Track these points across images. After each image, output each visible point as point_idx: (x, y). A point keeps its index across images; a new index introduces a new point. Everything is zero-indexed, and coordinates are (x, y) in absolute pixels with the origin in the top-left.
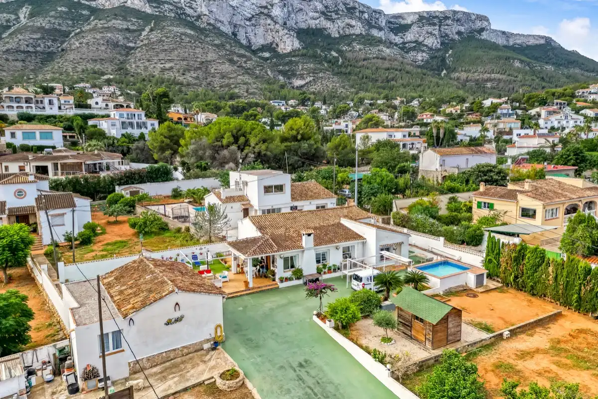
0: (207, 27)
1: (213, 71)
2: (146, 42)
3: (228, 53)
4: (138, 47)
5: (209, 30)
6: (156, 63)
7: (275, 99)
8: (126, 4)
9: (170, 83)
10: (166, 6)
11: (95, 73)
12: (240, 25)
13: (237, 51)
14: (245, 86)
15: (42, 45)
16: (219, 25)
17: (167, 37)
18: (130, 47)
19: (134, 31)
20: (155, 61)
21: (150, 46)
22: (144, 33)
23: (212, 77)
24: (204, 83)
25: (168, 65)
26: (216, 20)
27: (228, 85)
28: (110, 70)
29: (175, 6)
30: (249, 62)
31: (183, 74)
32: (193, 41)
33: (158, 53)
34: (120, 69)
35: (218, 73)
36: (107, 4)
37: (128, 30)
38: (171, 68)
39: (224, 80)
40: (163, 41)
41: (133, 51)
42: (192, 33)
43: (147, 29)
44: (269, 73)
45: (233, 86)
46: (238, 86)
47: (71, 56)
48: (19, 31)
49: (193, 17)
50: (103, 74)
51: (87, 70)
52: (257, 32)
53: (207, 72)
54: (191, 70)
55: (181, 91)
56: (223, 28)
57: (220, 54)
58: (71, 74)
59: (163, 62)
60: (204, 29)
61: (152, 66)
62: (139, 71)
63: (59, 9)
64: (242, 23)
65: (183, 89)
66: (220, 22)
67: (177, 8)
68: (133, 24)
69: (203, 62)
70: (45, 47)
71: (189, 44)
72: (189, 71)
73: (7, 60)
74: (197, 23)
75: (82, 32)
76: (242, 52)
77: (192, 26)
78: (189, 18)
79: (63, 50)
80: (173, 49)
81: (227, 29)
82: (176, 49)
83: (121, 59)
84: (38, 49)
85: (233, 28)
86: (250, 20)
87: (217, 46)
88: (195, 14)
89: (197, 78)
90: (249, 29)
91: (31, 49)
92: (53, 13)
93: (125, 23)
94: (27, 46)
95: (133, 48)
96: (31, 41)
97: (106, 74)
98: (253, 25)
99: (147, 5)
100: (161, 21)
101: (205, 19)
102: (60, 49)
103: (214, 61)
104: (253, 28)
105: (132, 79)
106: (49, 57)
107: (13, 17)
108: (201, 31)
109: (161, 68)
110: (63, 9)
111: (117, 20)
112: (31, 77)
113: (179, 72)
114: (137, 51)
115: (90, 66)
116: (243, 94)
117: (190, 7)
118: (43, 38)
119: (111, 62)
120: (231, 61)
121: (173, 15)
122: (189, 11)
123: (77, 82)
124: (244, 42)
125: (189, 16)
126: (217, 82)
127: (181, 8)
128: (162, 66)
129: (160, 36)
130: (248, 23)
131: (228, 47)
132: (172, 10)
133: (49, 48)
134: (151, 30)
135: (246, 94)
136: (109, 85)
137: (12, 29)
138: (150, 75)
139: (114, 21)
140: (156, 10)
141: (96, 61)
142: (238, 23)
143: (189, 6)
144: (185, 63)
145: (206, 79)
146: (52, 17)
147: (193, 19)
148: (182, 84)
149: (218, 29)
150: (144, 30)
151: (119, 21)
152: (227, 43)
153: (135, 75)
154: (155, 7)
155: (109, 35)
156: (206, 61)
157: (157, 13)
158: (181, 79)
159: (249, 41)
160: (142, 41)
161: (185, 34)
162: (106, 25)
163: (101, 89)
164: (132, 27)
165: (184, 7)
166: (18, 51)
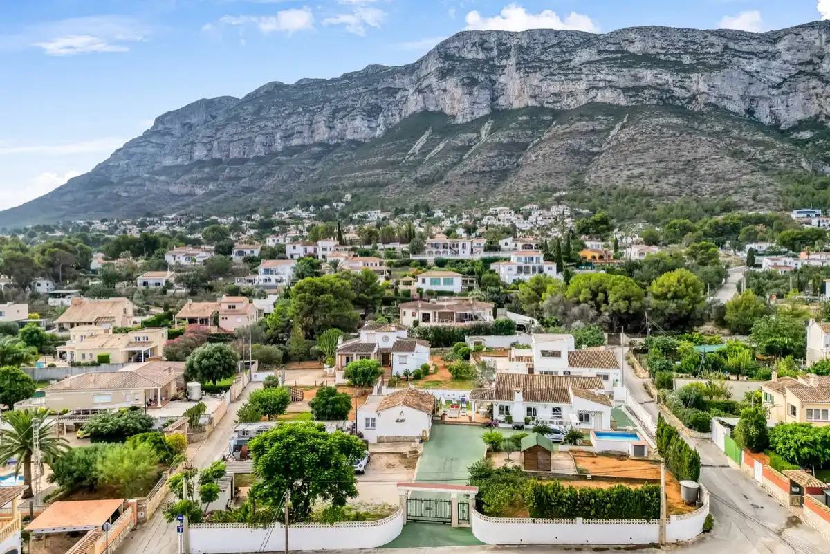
0: (704, 110)
1: (703, 172)
2: (614, 143)
3: (734, 141)
4: (603, 151)
5: (708, 113)
6: (621, 170)
7: (805, 207)
8: (595, 100)
9: (636, 195)
10: (647, 92)
11: (547, 190)
12: (761, 97)
13: (749, 137)
14: (752, 190)
15: (498, 163)
16: (724, 103)
17: (642, 134)
18: (593, 152)
19: (602, 131)
20: (621, 167)
21: (618, 148)
22: (613, 133)
23: (701, 180)
24: (687, 190)
25: (636, 172)
26: (720, 97)
27: (724, 191)
28: (564, 185)
29: (659, 90)
30: (769, 152)
31: (657, 181)
32: (678, 134)
33: (626, 156)
34: (575, 183)
35: (710, 174)
36: (573, 103)
37: (593, 131)
38: (642, 174)
39: (718, 184)
40: (636, 140)
41: (596, 157)
42: (679, 121)
43: (618, 127)
44: (804, 164)
45: (731, 192)
46: (740, 190)
47: (524, 172)
48: (478, 151)
49: (684, 99)
50: (555, 190)
51: (539, 187)
52: (790, 103)
53: (694, 175)
54: (669, 174)
55: (648, 205)
56: (731, 107)
57: (719, 145)
58: (522, 193)
59: (631, 167)
60: (701, 113)
61: (616, 175)
62: (599, 182)
63: (520, 118)
64: (765, 93)
65: (653, 201)
66: (727, 98)
67: (661, 91)
68: (601, 123)
69: (689, 161)
70: (500, 164)
71: (672, 139)
72: (666, 175)
73: (463, 184)
74: (690, 107)
75: (541, 141)
76: (760, 136)
77: (681, 111)
78: (678, 102)
79: (518, 166)
80: (648, 149)
81: (737, 107)
82: (652, 148)
83: (581, 169)
84: (494, 167)
85: (747, 104)
86: (779, 86)
87: (717, 135)
88: (688, 95)
89: (677, 184)
90: (777, 101)
91: (486, 169)
92: (513, 125)
93: (591, 123)
94: (483, 165)
95: (597, 153)
96: (488, 160)
97: (560, 190)
98: (783, 93)
99: (622, 95)
100: (637, 113)
101: (701, 99)
102: (515, 165)
103: (707, 158)
104: (784, 97)
105: (588, 194)
106: (503, 174)
107: (475, 135)
108: (694, 116)
109: (628, 176)
110: (525, 118)
111: (582, 121)
112: (482, 200)
113: (651, 178)
114: (601, 157)
115: (542, 183)
116: (746, 203)
117: (682, 87)
118: (500, 155)
119: (568, 174)
120: (737, 154)
121: (655, 102)
122: (679, 92)
123: (526, 204)
124: (767, 121)
125: (678, 98)
126: (706, 188)
127: (668, 91)
128: (629, 173)
129: (633, 133)
130: (774, 92)
131: (735, 133)
132: (653, 95)
133: (504, 165)
134: (623, 127)
135: (751, 202)
136: (559, 204)
137: (473, 148)
138: (611, 186)
139: (578, 124)
140: (633, 99)
141: (550, 175)
142: (758, 95)
143: (680, 87)
144: (662, 165)
145: (691, 184)
146: (513, 128)
147: (684, 102)
148: (651, 195)
149: (724, 108)
150: (613, 128)
151: (584, 123)
152: (734, 127)
153: (592, 188)
154: (631, 97)
155: (569, 141)
156: (695, 159)
157: (634, 104)
158: (653, 188)
159: (776, 119)
160: (609, 143)
161: (668, 126)
162: (568, 130)
163: (549, 210)
164: (598, 128)
165: (672, 88)
166: (474, 173)
